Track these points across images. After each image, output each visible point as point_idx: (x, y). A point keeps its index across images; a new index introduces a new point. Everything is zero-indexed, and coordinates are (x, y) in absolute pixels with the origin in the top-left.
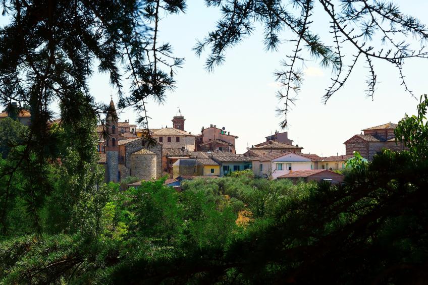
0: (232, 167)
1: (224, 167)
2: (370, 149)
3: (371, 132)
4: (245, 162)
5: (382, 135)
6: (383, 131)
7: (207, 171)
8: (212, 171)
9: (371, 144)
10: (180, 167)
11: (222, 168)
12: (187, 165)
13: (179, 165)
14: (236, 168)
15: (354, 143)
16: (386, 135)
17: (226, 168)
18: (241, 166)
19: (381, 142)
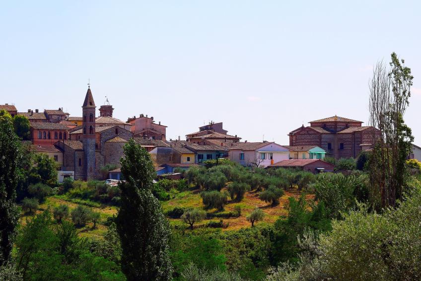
0: (205, 156)
1: (198, 155)
2: (322, 140)
3: (319, 125)
4: (217, 151)
5: (331, 128)
6: (333, 124)
7: (184, 159)
8: (188, 159)
9: (323, 136)
10: (158, 155)
11: (197, 156)
12: (164, 153)
13: (156, 153)
14: (209, 157)
15: (305, 134)
16: (336, 127)
17: (200, 157)
18: (214, 155)
19: (331, 134)
